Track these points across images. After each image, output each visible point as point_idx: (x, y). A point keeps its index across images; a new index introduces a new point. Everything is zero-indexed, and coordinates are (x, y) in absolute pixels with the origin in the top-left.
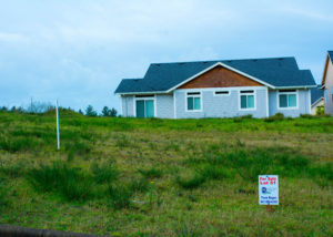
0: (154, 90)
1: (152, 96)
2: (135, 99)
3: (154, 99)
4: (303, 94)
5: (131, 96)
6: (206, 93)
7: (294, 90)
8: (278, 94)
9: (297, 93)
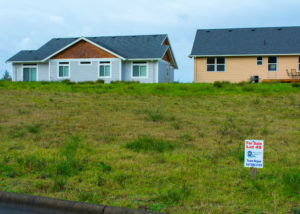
0: (36, 59)
1: (35, 64)
2: (23, 67)
3: (37, 67)
4: (152, 65)
5: (20, 64)
6: (73, 63)
7: (145, 62)
8: (132, 65)
9: (147, 65)
